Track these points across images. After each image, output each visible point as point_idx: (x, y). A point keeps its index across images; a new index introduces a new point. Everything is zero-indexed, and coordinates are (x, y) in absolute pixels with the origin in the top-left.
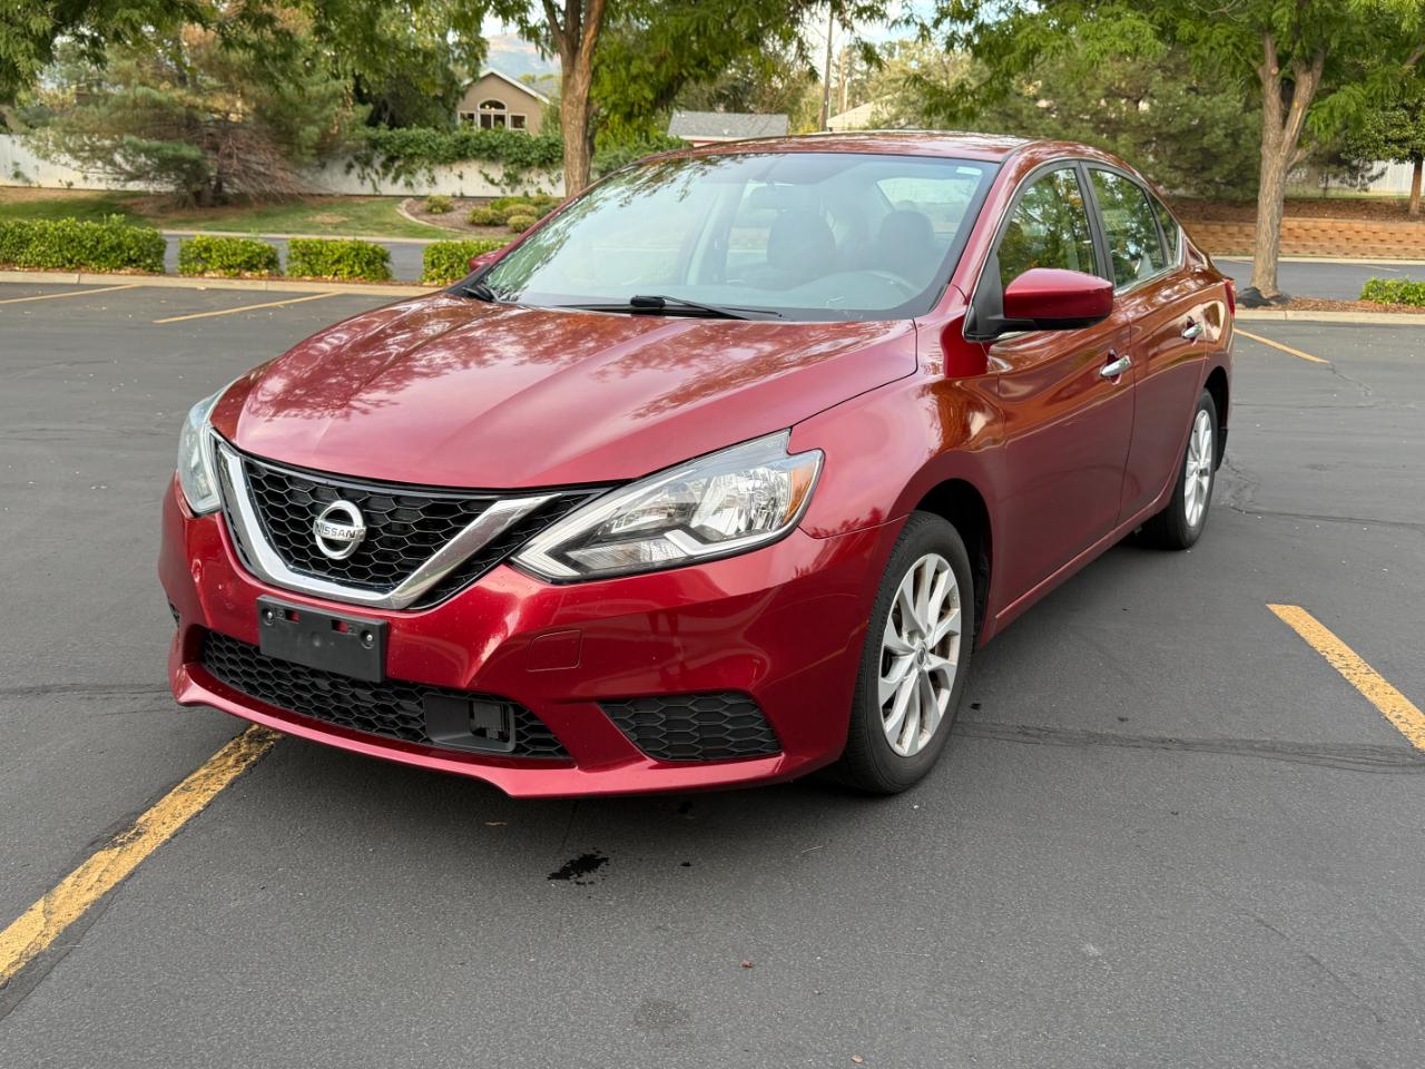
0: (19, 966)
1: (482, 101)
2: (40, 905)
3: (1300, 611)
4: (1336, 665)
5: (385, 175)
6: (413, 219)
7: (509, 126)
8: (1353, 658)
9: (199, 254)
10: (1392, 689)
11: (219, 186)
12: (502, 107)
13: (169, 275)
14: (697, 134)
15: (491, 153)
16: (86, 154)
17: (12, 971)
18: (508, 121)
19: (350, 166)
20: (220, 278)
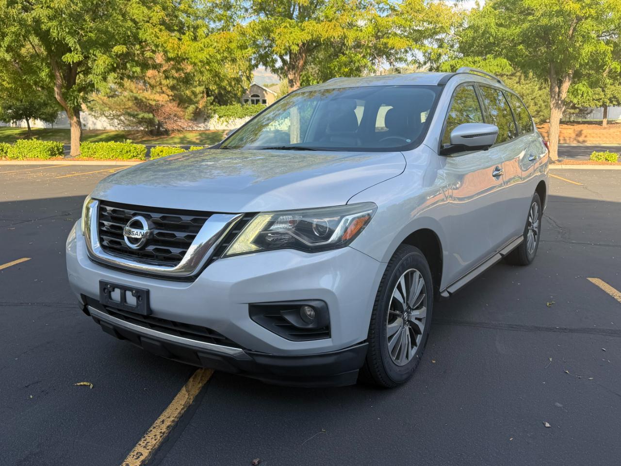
0: (185, 409)
1: (252, 95)
2: (184, 388)
3: (600, 280)
5: (218, 122)
12: (258, 96)
16: (111, 117)
17: (183, 411)
18: (261, 102)
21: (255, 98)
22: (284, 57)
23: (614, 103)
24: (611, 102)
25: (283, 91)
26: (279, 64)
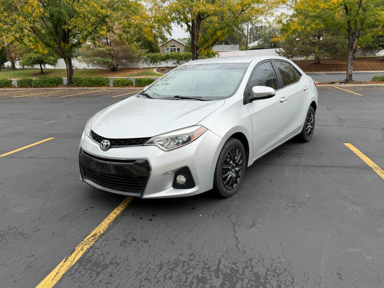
1: (171, 45)
3: (350, 144)
4: (356, 153)
5: (151, 63)
6: (158, 73)
7: (177, 51)
8: (359, 152)
9: (117, 82)
10: (367, 157)
11: (116, 67)
12: (175, 46)
13: (111, 87)
14: (219, 50)
15: (173, 58)
16: (88, 62)
18: (176, 49)
19: (144, 62)
21: (173, 48)
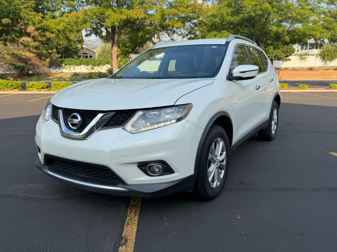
1: (82, 53)
9: (31, 86)
11: (28, 72)
12: (87, 54)
15: (87, 63)
18: (89, 57)
19: (56, 67)
20: (36, 91)
21: (85, 55)
22: (108, 29)
23: (277, 59)
24: (275, 58)
25: (102, 51)
26: (104, 34)
